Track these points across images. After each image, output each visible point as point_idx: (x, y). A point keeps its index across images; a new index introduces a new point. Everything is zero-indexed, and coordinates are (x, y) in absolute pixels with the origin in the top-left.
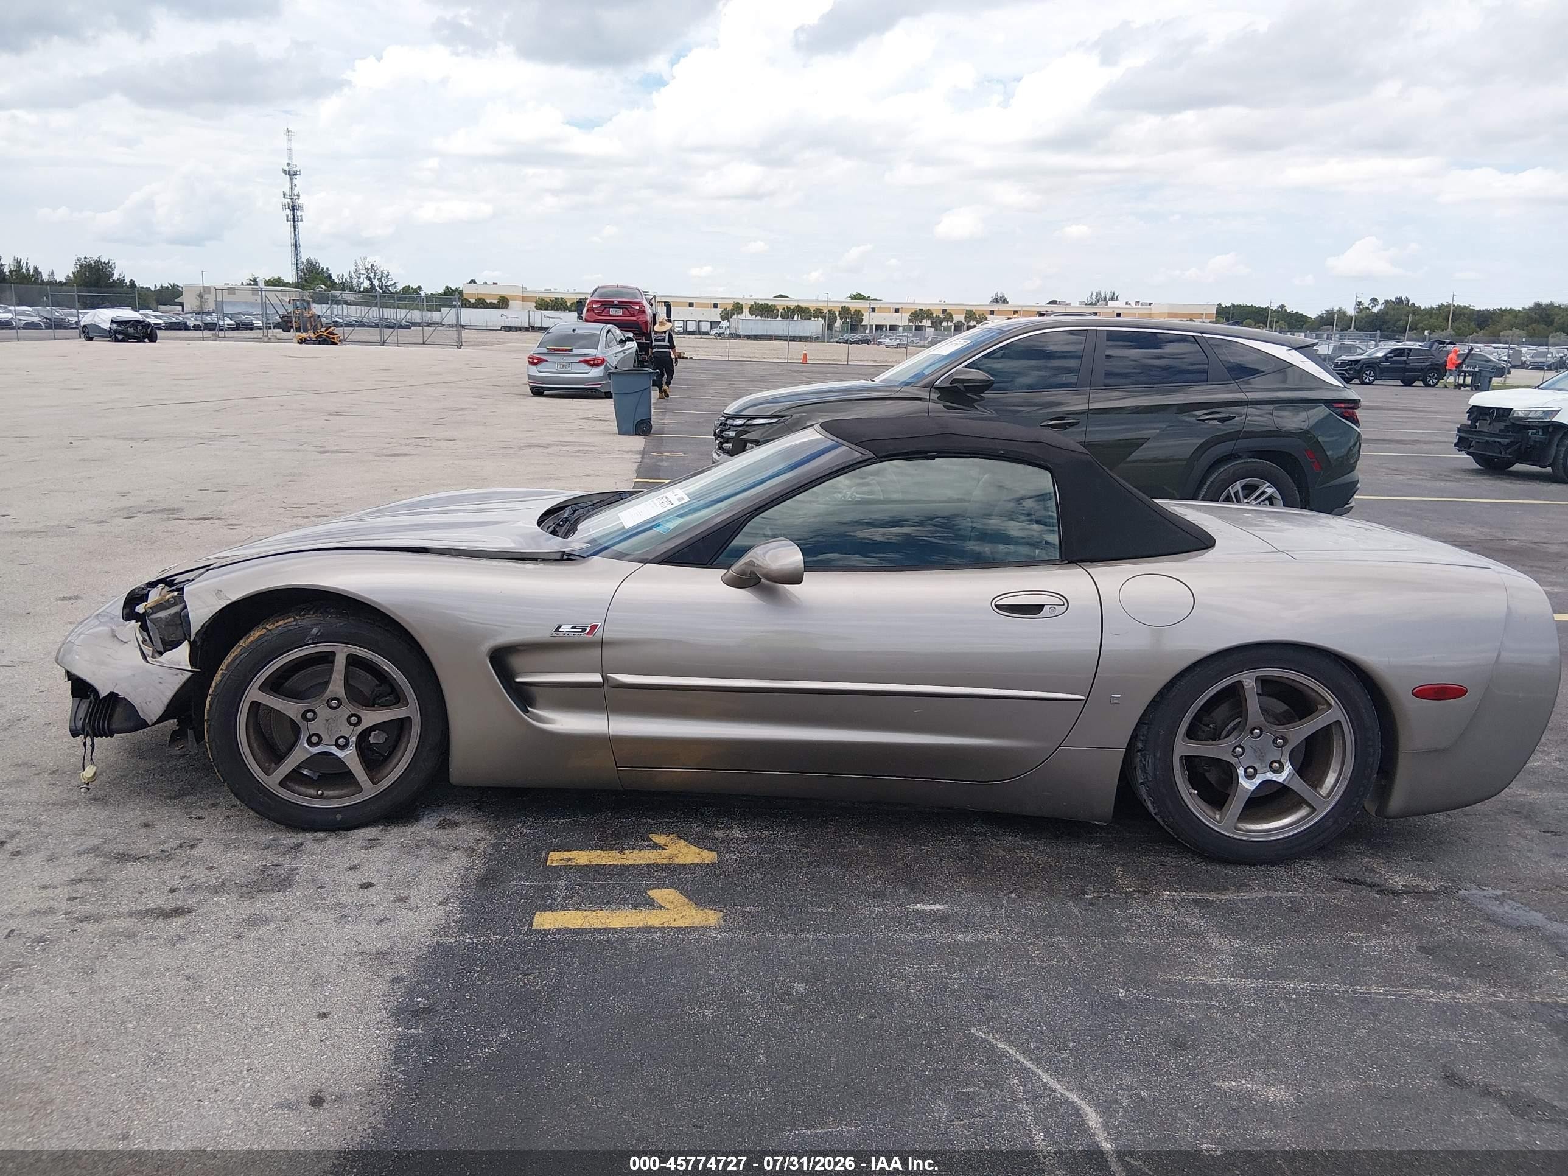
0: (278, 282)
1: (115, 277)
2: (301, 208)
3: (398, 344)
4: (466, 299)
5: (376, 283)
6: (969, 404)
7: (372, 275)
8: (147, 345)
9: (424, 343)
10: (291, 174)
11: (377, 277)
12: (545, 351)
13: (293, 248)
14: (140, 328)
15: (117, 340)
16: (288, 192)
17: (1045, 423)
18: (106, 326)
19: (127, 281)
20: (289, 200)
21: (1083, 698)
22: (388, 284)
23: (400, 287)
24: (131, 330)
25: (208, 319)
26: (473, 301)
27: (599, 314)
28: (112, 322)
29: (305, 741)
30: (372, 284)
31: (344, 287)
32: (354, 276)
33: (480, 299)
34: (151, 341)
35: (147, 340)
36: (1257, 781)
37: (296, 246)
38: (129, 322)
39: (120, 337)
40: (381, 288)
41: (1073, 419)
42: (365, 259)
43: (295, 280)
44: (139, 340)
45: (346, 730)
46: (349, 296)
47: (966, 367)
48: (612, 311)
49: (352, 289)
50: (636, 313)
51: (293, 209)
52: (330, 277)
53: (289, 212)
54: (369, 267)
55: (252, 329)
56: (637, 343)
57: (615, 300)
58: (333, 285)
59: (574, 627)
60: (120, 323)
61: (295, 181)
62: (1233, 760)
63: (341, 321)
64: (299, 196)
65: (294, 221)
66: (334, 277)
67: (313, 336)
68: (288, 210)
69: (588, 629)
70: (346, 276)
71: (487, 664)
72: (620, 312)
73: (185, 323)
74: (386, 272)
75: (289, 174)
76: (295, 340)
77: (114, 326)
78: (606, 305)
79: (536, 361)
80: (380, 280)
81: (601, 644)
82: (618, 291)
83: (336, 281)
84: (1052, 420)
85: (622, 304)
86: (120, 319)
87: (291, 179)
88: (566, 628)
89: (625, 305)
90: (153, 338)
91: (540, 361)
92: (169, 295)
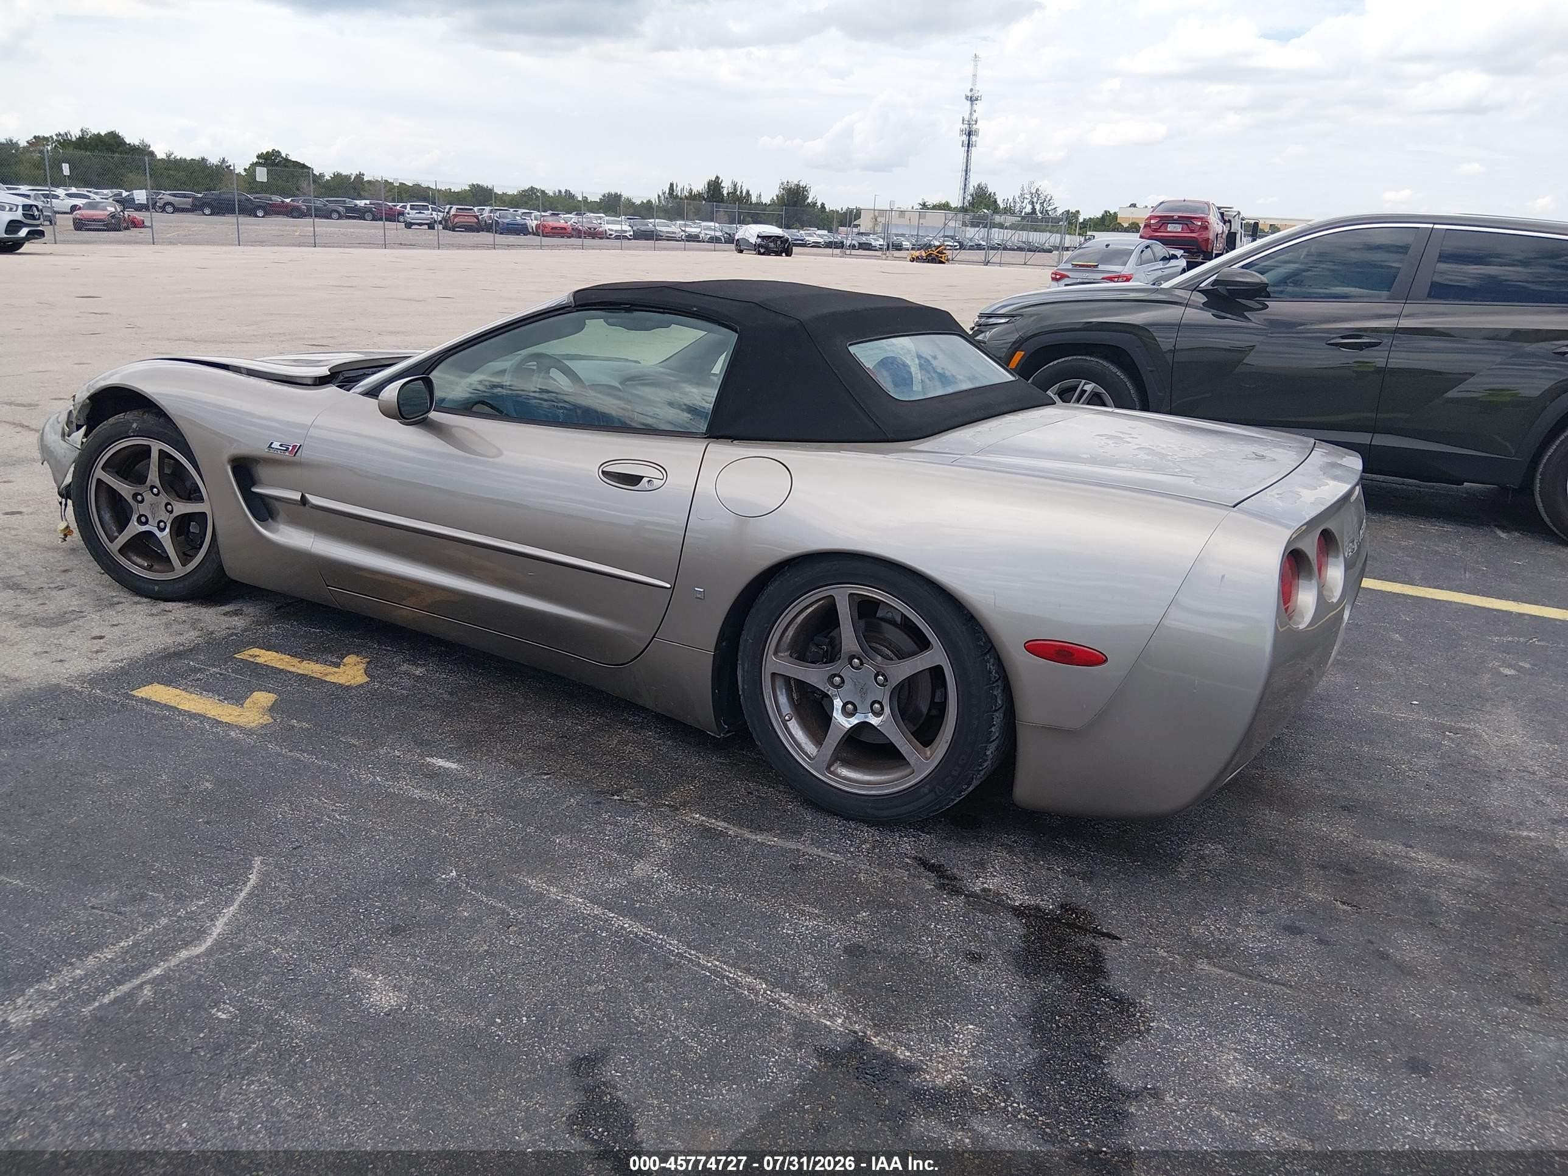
0: (945, 207)
1: (809, 201)
2: (976, 132)
3: (1000, 264)
4: (1119, 224)
5: (1038, 207)
6: (1239, 311)
7: (1035, 200)
8: (784, 258)
9: (1025, 264)
10: (972, 100)
11: (1039, 202)
12: (1070, 267)
13: (964, 173)
14: (779, 243)
15: (760, 253)
16: (967, 118)
17: (1332, 341)
18: (753, 240)
19: (819, 204)
20: (966, 126)
21: (669, 586)
22: (1049, 208)
23: (1060, 211)
24: (772, 245)
25: (864, 239)
26: (1126, 225)
27: (1155, 231)
28: (758, 236)
29: (135, 519)
30: (1034, 209)
31: (1008, 211)
32: (1018, 200)
33: (1133, 223)
34: (787, 255)
35: (784, 254)
36: (854, 721)
37: (966, 171)
38: (770, 237)
39: (762, 251)
40: (1041, 213)
41: (1375, 338)
42: (1032, 183)
43: (960, 205)
44: (778, 253)
45: (164, 516)
46: (1009, 220)
47: (1243, 267)
48: (1170, 227)
49: (1013, 213)
50: (1198, 228)
51: (970, 134)
52: (996, 202)
53: (965, 138)
54: (1034, 191)
55: (900, 250)
56: (1187, 262)
57: (1176, 215)
58: (996, 209)
59: (281, 445)
60: (764, 238)
61: (975, 107)
62: (831, 691)
63: (984, 243)
64: (976, 121)
65: (968, 146)
66: (999, 202)
67: (924, 254)
68: (964, 136)
69: (291, 448)
70: (1011, 200)
71: (227, 473)
72: (1179, 228)
73: (842, 243)
74: (1049, 197)
75: (971, 100)
76: (908, 259)
77: (759, 240)
78: (1165, 220)
79: (1058, 277)
80: (1042, 204)
81: (299, 464)
82: (1183, 205)
83: (1002, 206)
84: (1343, 337)
85: (1181, 220)
86: (764, 234)
87: (972, 104)
88: (276, 445)
89: (1186, 221)
90: (789, 253)
91: (1063, 277)
92: (850, 218)
